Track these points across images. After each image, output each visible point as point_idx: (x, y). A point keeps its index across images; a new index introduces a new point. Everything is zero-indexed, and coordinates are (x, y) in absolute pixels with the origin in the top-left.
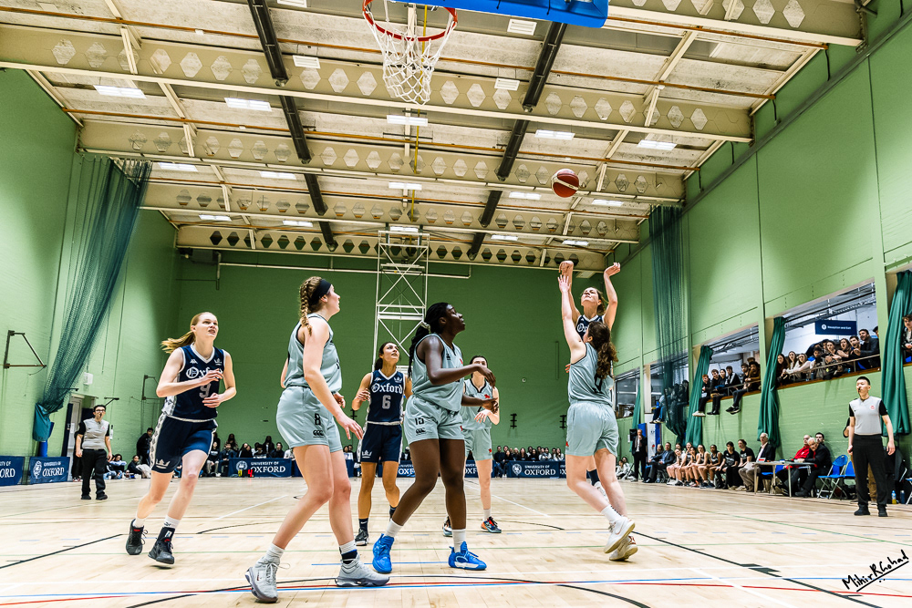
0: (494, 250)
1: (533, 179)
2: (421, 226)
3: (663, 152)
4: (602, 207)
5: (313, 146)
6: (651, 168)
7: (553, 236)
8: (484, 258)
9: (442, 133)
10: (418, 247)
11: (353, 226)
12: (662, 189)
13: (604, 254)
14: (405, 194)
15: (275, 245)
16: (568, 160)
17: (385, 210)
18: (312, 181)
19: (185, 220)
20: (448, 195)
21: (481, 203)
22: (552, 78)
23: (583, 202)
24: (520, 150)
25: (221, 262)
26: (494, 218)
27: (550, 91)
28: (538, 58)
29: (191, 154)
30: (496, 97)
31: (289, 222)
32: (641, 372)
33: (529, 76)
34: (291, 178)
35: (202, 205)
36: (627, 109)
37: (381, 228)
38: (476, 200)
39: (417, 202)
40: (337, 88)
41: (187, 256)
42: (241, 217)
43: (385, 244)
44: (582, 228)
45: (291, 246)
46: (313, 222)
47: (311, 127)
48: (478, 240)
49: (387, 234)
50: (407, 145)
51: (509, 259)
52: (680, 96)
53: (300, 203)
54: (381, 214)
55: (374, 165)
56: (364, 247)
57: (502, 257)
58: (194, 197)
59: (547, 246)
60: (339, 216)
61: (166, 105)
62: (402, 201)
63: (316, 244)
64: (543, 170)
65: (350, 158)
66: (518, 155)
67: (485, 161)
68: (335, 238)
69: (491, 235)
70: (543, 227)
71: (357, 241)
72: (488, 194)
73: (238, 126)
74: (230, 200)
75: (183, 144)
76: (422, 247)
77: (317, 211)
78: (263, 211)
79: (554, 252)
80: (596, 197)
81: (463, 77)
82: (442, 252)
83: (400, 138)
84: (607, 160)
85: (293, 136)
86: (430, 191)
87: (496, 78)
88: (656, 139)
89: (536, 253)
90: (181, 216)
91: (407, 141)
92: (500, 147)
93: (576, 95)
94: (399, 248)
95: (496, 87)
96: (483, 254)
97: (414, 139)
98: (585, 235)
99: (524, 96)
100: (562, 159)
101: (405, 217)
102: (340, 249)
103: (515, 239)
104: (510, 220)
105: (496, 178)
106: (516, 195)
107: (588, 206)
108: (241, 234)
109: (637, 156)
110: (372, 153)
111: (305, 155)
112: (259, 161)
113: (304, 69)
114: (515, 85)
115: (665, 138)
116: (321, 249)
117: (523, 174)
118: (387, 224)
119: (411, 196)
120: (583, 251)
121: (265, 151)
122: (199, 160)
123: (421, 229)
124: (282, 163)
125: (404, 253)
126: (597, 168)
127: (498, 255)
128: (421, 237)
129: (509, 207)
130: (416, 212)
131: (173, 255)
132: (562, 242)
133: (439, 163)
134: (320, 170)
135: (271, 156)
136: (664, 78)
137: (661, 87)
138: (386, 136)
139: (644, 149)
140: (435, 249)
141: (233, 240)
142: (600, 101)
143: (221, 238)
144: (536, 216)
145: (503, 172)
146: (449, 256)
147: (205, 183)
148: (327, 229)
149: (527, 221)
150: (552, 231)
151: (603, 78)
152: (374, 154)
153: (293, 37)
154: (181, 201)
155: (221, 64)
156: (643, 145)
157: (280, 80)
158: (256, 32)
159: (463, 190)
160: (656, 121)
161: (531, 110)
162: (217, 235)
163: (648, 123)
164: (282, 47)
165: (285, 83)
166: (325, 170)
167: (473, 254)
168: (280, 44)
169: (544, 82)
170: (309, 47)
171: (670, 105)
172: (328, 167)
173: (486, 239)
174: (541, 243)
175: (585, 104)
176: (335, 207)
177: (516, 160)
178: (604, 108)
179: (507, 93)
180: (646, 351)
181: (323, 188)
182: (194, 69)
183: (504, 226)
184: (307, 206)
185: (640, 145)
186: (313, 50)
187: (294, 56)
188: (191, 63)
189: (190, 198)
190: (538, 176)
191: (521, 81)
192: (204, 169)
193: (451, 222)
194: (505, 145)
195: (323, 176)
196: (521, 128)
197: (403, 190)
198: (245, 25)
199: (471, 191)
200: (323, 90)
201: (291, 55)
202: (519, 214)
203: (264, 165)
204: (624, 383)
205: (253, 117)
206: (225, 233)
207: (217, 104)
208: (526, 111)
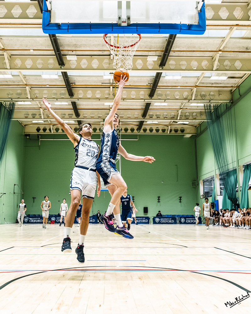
0: (148, 128)
1: (164, 97)
3: (222, 81)
4: (195, 106)
5: (74, 90)
6: (216, 88)
7: (173, 120)
8: (144, 131)
11: (90, 121)
12: (222, 97)
13: (196, 127)
15: (60, 131)
16: (179, 87)
17: (103, 114)
18: (74, 104)
19: (27, 123)
20: (128, 106)
21: (142, 108)
22: (172, 54)
23: (186, 105)
24: (158, 85)
25: (40, 139)
26: (148, 114)
27: (170, 59)
28: (165, 46)
29: (29, 97)
30: (148, 64)
32: (215, 177)
33: (162, 53)
34: (66, 103)
35: (33, 117)
36: (205, 64)
37: (101, 121)
38: (140, 107)
40: (83, 67)
42: (47, 121)
44: (185, 116)
46: (75, 121)
47: (74, 83)
48: (141, 123)
50: (111, 87)
51: (154, 131)
52: (229, 56)
53: (70, 113)
54: (101, 116)
55: (98, 96)
56: (95, 130)
57: (151, 130)
58: (30, 114)
59: (170, 125)
60: (85, 118)
61: (19, 80)
63: (76, 130)
64: (168, 93)
65: (89, 94)
66: (157, 87)
67: (144, 91)
69: (146, 121)
70: (169, 117)
72: (145, 104)
73: (46, 85)
74: (43, 114)
75: (26, 94)
77: (76, 116)
79: (174, 127)
80: (192, 103)
82: (126, 130)
83: (109, 84)
84: (196, 86)
85: (67, 87)
87: (148, 56)
88: (218, 75)
89: (166, 128)
90: (25, 122)
91: (111, 85)
93: (182, 60)
95: (148, 60)
96: (143, 130)
97: (114, 84)
98: (187, 119)
99: (160, 62)
100: (176, 87)
103: (157, 122)
104: (155, 115)
105: (148, 97)
106: (156, 104)
107: (188, 106)
108: (48, 127)
109: (210, 83)
110: (97, 91)
111: (71, 94)
112: (54, 98)
113: (71, 60)
114: (156, 58)
115: (222, 75)
117: (161, 95)
120: (187, 126)
121: (56, 94)
122: (32, 100)
124: (63, 98)
126: (192, 90)
127: (149, 130)
129: (154, 109)
131: (23, 137)
132: (177, 122)
133: (124, 93)
134: (77, 100)
135: (58, 96)
136: (221, 49)
137: (220, 53)
138: (103, 84)
140: (123, 129)
141: (45, 130)
142: (193, 61)
143: (40, 129)
144: (166, 112)
145: (151, 95)
146: (129, 131)
147: (34, 109)
148: (80, 123)
149: (162, 115)
150: (172, 118)
151: (194, 51)
152: (98, 92)
153: (66, 48)
154: (26, 116)
155: (40, 62)
156: (213, 78)
157: (62, 66)
158: (52, 48)
159: (134, 103)
160: (218, 67)
161: (163, 68)
162: (39, 128)
163: (214, 69)
164: (62, 53)
165: (64, 67)
166: (79, 100)
167: (139, 130)
168: (61, 52)
169: (168, 55)
170: (72, 52)
171: (224, 60)
172: (81, 98)
173: (144, 123)
174: (168, 123)
175: (186, 63)
176: (83, 114)
177: (157, 89)
178: (195, 64)
179: (152, 62)
180: (216, 168)
181: (79, 107)
182: (30, 65)
183: (152, 117)
184: (72, 115)
185: (211, 79)
186: (74, 53)
187: (67, 56)
188: (29, 63)
189: (29, 115)
190: (166, 95)
191: (158, 56)
192: (34, 103)
193: (130, 117)
194: (152, 84)
195: (78, 102)
196: (158, 76)
197: (110, 105)
198: (48, 46)
199: (138, 104)
200: (78, 68)
201: (66, 55)
202: (158, 112)
203: (56, 100)
204: (207, 182)
205: (52, 81)
206: (42, 127)
207: (38, 77)
208: (161, 68)
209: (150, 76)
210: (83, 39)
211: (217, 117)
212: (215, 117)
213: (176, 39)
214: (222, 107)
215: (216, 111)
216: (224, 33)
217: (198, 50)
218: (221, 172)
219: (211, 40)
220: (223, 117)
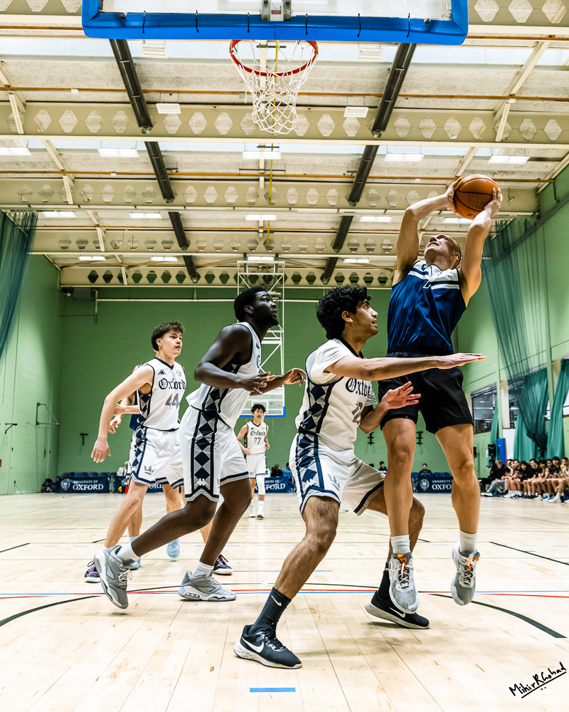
0: (347, 274)
1: (383, 202)
2: (277, 255)
3: (516, 166)
5: (176, 187)
6: (502, 184)
8: (337, 281)
9: (294, 165)
10: (274, 274)
11: (213, 258)
12: (515, 203)
14: (261, 225)
15: (144, 280)
16: (418, 181)
17: (243, 240)
18: (175, 218)
19: (66, 262)
20: (301, 223)
21: (333, 229)
22: (400, 102)
23: (433, 222)
24: (370, 175)
25: (98, 298)
26: (346, 242)
27: (398, 115)
28: (386, 84)
29: (71, 202)
30: (345, 125)
31: (157, 258)
32: (498, 387)
33: (378, 102)
34: (157, 216)
35: (81, 248)
36: (476, 126)
37: (239, 259)
38: (327, 226)
39: (272, 232)
40: (196, 130)
41: (69, 295)
42: (114, 257)
43: (244, 274)
45: (159, 280)
46: (178, 257)
47: (174, 169)
48: (331, 263)
49: (245, 264)
50: (262, 179)
51: (361, 282)
52: (533, 108)
53: (165, 239)
54: (238, 245)
55: (231, 200)
56: (224, 278)
57: (354, 280)
58: (74, 240)
60: (200, 250)
61: (47, 160)
62: (258, 231)
63: (180, 278)
64: (392, 193)
65: (209, 194)
66: (368, 180)
67: (336, 188)
68: (198, 270)
69: (343, 259)
71: (217, 272)
72: (340, 220)
73: (109, 173)
74: (104, 241)
75: (63, 194)
76: (278, 274)
77: (180, 246)
78: (133, 249)
80: (447, 217)
81: (313, 109)
82: (297, 278)
83: (255, 172)
85: (158, 178)
86: (284, 220)
87: (345, 107)
88: (507, 153)
89: (388, 274)
90: (62, 259)
91: (262, 175)
92: (350, 174)
93: (424, 117)
94: (257, 277)
95: (345, 116)
96: (336, 278)
97: (268, 173)
99: (373, 121)
100: (412, 181)
101: (261, 247)
102: (203, 280)
103: (367, 261)
104: (362, 243)
105: (347, 203)
106: (366, 219)
107: (439, 225)
108: (114, 271)
110: (229, 188)
111: (168, 195)
112: (128, 204)
113: (166, 115)
114: (364, 112)
115: (517, 153)
116: (185, 282)
117: (377, 198)
118: (245, 255)
119: (267, 227)
121: (133, 194)
122: (77, 207)
123: (277, 257)
124: (149, 204)
125: (261, 281)
127: (350, 278)
128: (276, 265)
129: (360, 231)
130: (271, 241)
131: (58, 294)
133: (292, 193)
134: (183, 208)
135: (139, 198)
136: (514, 91)
137: (512, 101)
138: (242, 172)
139: (495, 165)
140: (289, 276)
141: (108, 278)
142: (450, 120)
143: (97, 276)
144: (388, 238)
145: (354, 198)
146: (304, 281)
147: (83, 228)
148: (190, 263)
149: (378, 243)
151: (452, 97)
152: (231, 189)
153: (156, 86)
154: (63, 245)
155: (94, 118)
156: (495, 160)
157: (146, 128)
158: (123, 85)
159: (315, 217)
160: (507, 136)
161: (381, 135)
162: (93, 273)
163: (499, 138)
164: (147, 97)
165: (150, 130)
166: (187, 208)
167: (326, 278)
168: (144, 95)
169: (392, 107)
170: (170, 95)
171: (522, 119)
172: (190, 205)
173: (338, 263)
174: (392, 264)
175: (434, 125)
176: (198, 242)
177: (366, 185)
178: (453, 126)
179: (357, 121)
180: (502, 366)
181: (186, 225)
182: (70, 124)
183: (356, 250)
184: (172, 242)
185: (491, 161)
186: (174, 97)
187: (157, 104)
188: (68, 119)
189: (70, 242)
190: (388, 199)
191: (370, 107)
192: (81, 214)
193: (304, 249)
194: (355, 172)
195: (186, 214)
196: (370, 152)
197: (258, 222)
198: (113, 81)
199: (323, 218)
200: (184, 133)
201: (155, 103)
202: (370, 237)
203: (133, 207)
204: (481, 399)
205: (122, 163)
206: (101, 272)
207: (91, 154)
208: (376, 136)
209: (350, 153)
210: (196, 64)
211: (505, 250)
212: (499, 250)
213: (410, 68)
214: (516, 229)
215: (502, 235)
216: (520, 55)
217: (461, 94)
218: (512, 375)
219: (491, 73)
220: (519, 250)
